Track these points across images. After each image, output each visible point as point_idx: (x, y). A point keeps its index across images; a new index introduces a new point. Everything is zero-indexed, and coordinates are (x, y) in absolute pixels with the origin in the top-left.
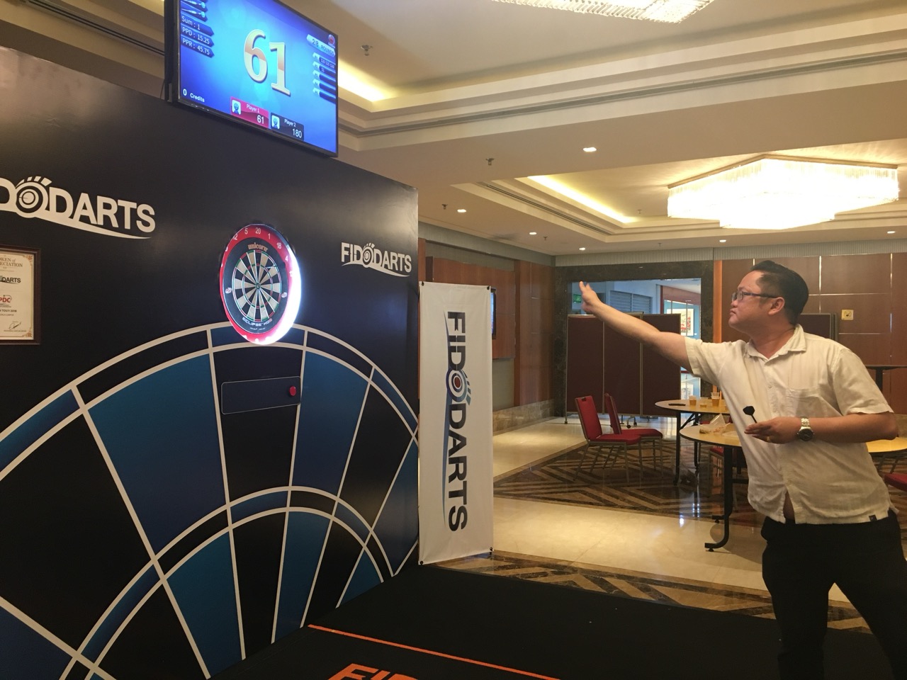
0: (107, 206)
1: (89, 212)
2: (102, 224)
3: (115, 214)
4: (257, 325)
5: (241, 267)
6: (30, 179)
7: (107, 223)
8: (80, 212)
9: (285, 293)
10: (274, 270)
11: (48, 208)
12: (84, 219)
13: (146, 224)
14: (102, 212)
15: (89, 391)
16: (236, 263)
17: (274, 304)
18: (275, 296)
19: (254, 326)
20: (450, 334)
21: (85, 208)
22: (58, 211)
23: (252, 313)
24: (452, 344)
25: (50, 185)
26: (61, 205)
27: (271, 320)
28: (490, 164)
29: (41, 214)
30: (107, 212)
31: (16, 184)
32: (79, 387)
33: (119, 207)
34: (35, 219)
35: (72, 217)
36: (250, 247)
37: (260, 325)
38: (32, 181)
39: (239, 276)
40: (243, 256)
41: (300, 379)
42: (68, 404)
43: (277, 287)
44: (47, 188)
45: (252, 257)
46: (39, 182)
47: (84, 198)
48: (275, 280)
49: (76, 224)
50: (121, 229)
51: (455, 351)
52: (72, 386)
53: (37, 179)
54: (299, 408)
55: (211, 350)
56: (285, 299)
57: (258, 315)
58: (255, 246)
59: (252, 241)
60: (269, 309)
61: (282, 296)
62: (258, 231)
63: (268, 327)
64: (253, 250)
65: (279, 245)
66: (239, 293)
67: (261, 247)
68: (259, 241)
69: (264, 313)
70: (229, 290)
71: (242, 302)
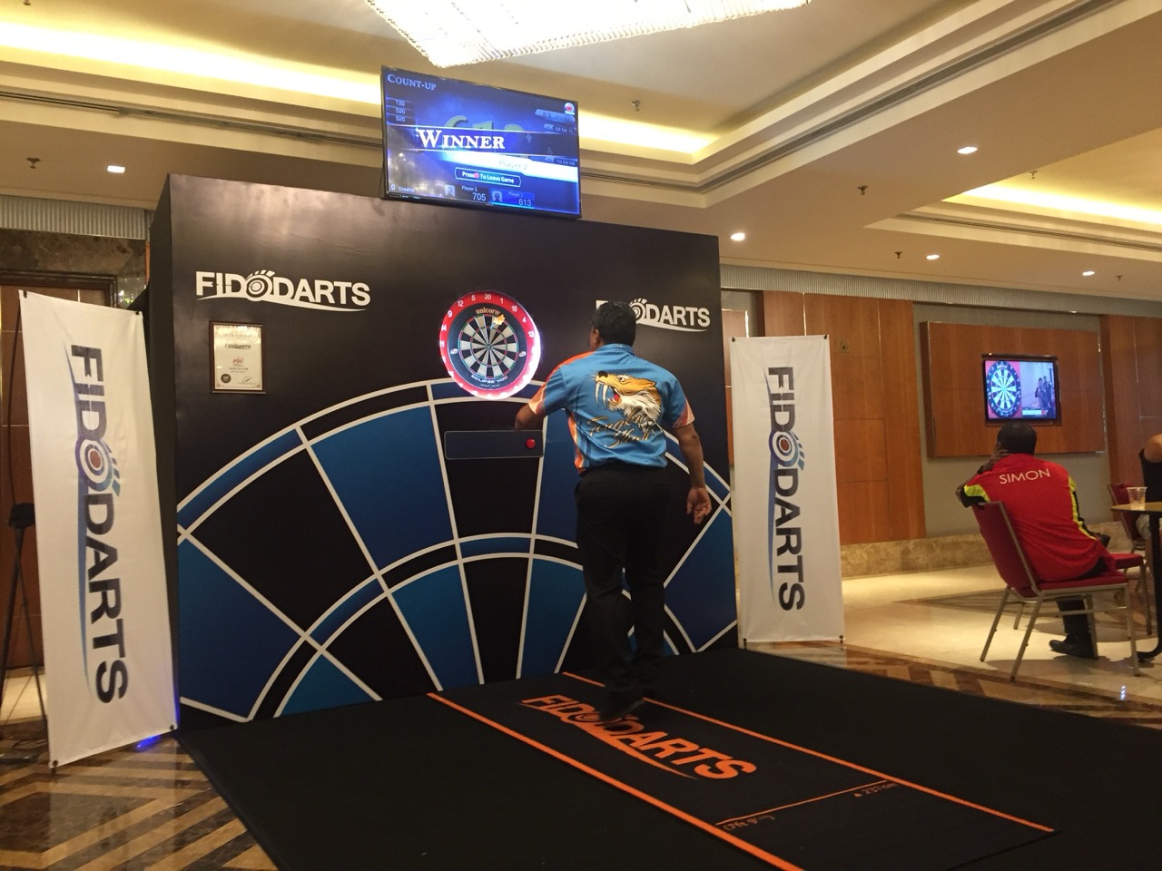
0: (324, 287)
1: (308, 293)
2: (320, 301)
3: (332, 293)
4: (489, 382)
5: (469, 330)
6: (257, 273)
7: (324, 300)
8: (300, 293)
9: (524, 354)
10: (508, 332)
11: (272, 293)
12: (304, 299)
13: (361, 299)
14: (319, 292)
15: (311, 431)
16: (462, 326)
17: (509, 363)
18: (511, 355)
19: (486, 383)
20: (772, 392)
21: (304, 290)
22: (281, 294)
23: (482, 371)
24: (776, 403)
25: (274, 276)
26: (283, 289)
27: (506, 377)
28: (863, 194)
29: (267, 298)
30: (324, 292)
31: (246, 277)
32: (302, 427)
33: (335, 287)
34: (262, 301)
35: (293, 298)
36: (478, 312)
37: (493, 382)
38: (259, 274)
39: (466, 338)
40: (471, 320)
41: (541, 434)
42: (293, 440)
43: (513, 347)
44: (271, 278)
45: (480, 321)
46: (265, 274)
47: (304, 283)
48: (510, 340)
49: (297, 303)
50: (338, 304)
51: (780, 411)
52: (297, 426)
53: (263, 272)
54: (542, 460)
55: (432, 403)
56: (525, 358)
57: (490, 373)
58: (484, 310)
59: (480, 306)
60: (503, 368)
61: (521, 356)
62: (488, 297)
63: (503, 384)
64: (481, 315)
65: (515, 308)
66: (467, 353)
67: (492, 311)
68: (488, 305)
69: (497, 371)
70: (454, 351)
71: (470, 361)
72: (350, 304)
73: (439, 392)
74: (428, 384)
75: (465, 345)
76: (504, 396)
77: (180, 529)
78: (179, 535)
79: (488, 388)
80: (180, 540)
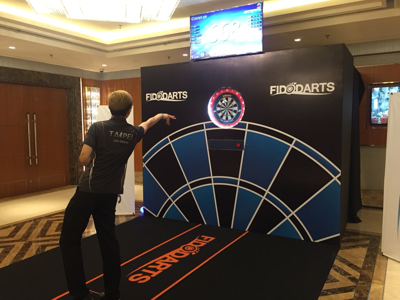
1: (171, 97)
2: (174, 99)
3: (177, 96)
4: (227, 122)
5: (220, 103)
10: (234, 103)
11: (162, 98)
12: (170, 98)
13: (185, 96)
15: (172, 138)
16: (218, 102)
17: (234, 114)
18: (235, 111)
19: (225, 122)
21: (170, 95)
29: (161, 99)
31: (157, 94)
36: (223, 96)
37: (228, 122)
39: (219, 106)
40: (221, 100)
41: (243, 141)
42: (167, 141)
47: (170, 93)
48: (235, 106)
49: (168, 100)
50: (179, 99)
52: (168, 137)
54: (243, 151)
55: (205, 130)
56: (240, 112)
57: (227, 118)
58: (226, 95)
59: (224, 94)
60: (232, 116)
61: (239, 111)
62: (227, 90)
63: (232, 122)
64: (224, 97)
65: (237, 93)
66: (219, 112)
67: (228, 95)
68: (227, 93)
69: (230, 118)
70: (215, 111)
71: (220, 114)
72: (182, 98)
73: (208, 126)
74: (204, 123)
75: (218, 109)
76: (231, 127)
77: (143, 163)
78: (143, 165)
79: (226, 124)
80: (143, 166)
